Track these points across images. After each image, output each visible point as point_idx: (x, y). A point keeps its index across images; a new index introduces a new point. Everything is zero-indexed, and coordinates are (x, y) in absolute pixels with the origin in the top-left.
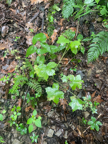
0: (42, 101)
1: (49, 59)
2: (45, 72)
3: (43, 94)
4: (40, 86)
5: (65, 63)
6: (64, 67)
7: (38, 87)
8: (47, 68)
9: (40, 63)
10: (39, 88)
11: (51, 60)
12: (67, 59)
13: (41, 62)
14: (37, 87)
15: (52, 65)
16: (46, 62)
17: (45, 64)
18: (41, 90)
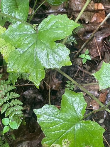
0: (27, 139)
1: (45, 8)
2: (32, 54)
3: (26, 118)
4: (17, 95)
5: (94, 19)
6: (91, 31)
7: (10, 101)
8: (38, 37)
9: (14, 18)
10: (13, 102)
11: (51, 11)
12: (101, 7)
13: (17, 17)
14: (7, 98)
15: (59, 28)
16: (35, 16)
17: (32, 22)
18: (18, 110)
